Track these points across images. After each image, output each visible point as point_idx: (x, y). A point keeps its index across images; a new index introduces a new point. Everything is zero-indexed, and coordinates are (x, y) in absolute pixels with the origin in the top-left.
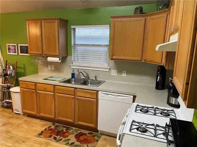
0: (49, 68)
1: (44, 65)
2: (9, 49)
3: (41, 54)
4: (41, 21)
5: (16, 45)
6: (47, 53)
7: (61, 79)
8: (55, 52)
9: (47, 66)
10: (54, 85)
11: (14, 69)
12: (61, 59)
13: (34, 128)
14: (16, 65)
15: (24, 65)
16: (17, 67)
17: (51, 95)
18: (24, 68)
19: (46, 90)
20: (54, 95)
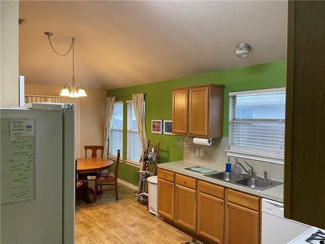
0: (197, 154)
1: (190, 148)
2: (154, 126)
3: (185, 134)
4: (189, 90)
5: (161, 121)
6: (193, 132)
7: (209, 171)
8: (204, 131)
9: (195, 151)
10: (197, 179)
11: (155, 152)
12: (211, 142)
13: (166, 239)
14: (159, 147)
15: (168, 147)
16: (159, 150)
17: (192, 193)
18: (168, 152)
19: (186, 185)
20: (196, 194)
